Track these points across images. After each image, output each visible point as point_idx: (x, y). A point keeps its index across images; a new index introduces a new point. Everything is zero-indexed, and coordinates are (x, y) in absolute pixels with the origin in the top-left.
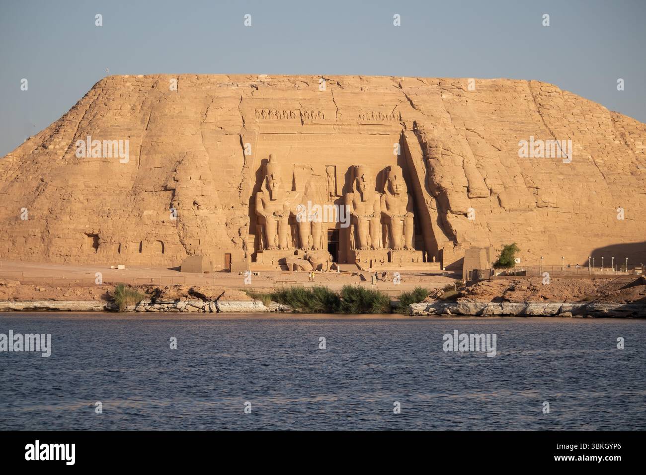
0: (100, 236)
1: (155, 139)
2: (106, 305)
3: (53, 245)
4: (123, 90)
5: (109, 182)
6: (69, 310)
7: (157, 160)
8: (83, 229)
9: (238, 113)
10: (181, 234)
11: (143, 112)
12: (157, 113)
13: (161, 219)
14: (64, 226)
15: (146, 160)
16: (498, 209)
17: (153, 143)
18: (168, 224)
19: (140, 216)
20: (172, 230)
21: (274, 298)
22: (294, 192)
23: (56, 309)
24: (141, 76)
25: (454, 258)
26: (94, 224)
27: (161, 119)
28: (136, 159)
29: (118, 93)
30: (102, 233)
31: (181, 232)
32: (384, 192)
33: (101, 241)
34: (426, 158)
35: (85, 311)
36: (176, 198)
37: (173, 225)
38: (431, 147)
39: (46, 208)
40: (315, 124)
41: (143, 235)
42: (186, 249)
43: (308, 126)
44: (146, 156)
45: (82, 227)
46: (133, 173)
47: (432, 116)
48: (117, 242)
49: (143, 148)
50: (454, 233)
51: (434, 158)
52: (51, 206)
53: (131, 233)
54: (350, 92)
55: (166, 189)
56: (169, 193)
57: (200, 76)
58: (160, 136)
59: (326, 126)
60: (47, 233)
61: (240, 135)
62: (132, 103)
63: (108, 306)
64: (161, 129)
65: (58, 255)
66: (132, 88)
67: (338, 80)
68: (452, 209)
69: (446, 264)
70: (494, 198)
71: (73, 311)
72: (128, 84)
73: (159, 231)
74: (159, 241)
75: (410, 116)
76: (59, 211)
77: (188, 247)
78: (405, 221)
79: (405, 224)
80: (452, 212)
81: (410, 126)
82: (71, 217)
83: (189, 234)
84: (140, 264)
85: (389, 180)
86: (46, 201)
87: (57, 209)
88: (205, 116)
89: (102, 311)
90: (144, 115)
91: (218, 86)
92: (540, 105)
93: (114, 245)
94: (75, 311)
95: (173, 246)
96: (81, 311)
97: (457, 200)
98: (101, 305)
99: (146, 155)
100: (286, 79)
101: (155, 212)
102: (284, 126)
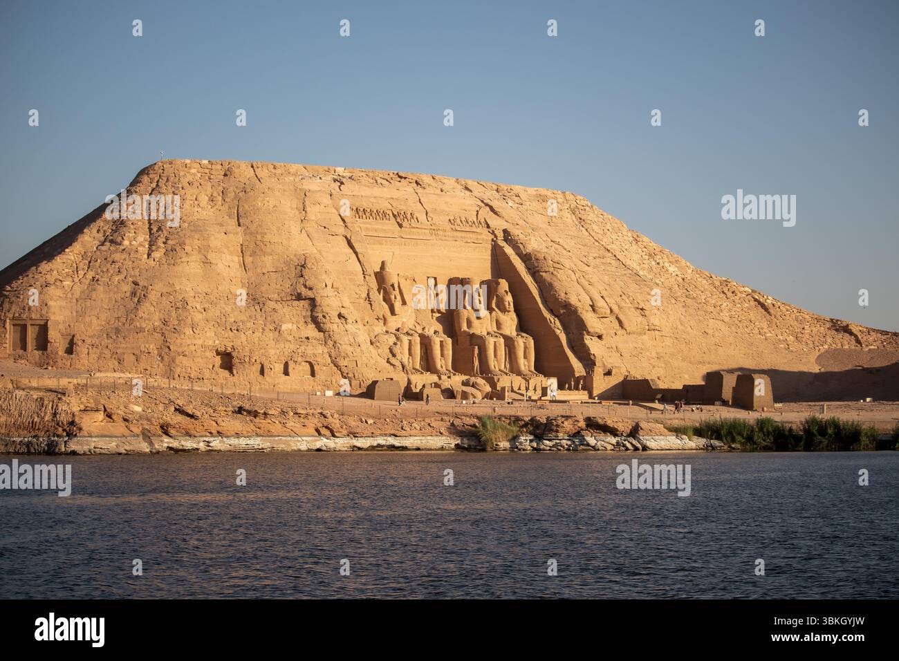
0: (234, 354)
1: (259, 237)
2: (459, 442)
3: (177, 366)
4: (189, 178)
5: (220, 288)
6: (418, 449)
7: (268, 263)
8: (214, 346)
9: (334, 211)
10: (333, 354)
11: (226, 205)
12: (247, 207)
13: (304, 335)
14: (189, 342)
15: (253, 262)
16: (620, 332)
17: (258, 242)
18: (314, 341)
19: (277, 329)
20: (320, 349)
21: (699, 432)
22: (406, 307)
23: (402, 447)
24: (205, 162)
25: (604, 385)
26: (224, 340)
27: (255, 214)
28: (239, 260)
29: (184, 182)
30: (237, 351)
31: (333, 351)
32: (494, 310)
33: (235, 361)
34: (534, 272)
35: (436, 450)
36: (318, 309)
37: (321, 342)
38: (537, 259)
39: (156, 318)
40: (414, 228)
41: (286, 353)
42: (342, 373)
43: (406, 229)
44: (251, 258)
45: (211, 343)
46: (242, 278)
47: (517, 224)
48: (258, 361)
49: (244, 247)
50: (592, 357)
51: (546, 272)
52: (162, 316)
53: (272, 352)
54: (433, 192)
55: (299, 297)
56: (306, 303)
57: (278, 164)
58: (265, 234)
59: (424, 231)
60: (167, 350)
61: (346, 237)
62: (209, 193)
63: (462, 443)
64: (260, 226)
65: (187, 378)
66: (199, 175)
67: (415, 178)
68: (590, 330)
69: (596, 392)
70: (613, 319)
71: (423, 450)
72: (193, 171)
73: (305, 349)
74: (307, 362)
75: (498, 224)
76: (176, 323)
77: (344, 369)
78: (527, 344)
79: (528, 346)
80: (588, 333)
81: (500, 235)
82: (194, 330)
83: (343, 354)
84: (291, 389)
85: (497, 296)
86: (152, 309)
87: (173, 319)
88: (304, 212)
89: (453, 449)
90: (229, 208)
91: (300, 177)
92: (580, 219)
93: (255, 365)
94: (426, 449)
95: (324, 368)
96: (431, 450)
97: (590, 319)
98: (453, 442)
99: (251, 256)
100: (363, 174)
101: (295, 326)
102: (384, 228)
